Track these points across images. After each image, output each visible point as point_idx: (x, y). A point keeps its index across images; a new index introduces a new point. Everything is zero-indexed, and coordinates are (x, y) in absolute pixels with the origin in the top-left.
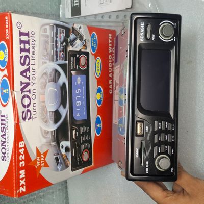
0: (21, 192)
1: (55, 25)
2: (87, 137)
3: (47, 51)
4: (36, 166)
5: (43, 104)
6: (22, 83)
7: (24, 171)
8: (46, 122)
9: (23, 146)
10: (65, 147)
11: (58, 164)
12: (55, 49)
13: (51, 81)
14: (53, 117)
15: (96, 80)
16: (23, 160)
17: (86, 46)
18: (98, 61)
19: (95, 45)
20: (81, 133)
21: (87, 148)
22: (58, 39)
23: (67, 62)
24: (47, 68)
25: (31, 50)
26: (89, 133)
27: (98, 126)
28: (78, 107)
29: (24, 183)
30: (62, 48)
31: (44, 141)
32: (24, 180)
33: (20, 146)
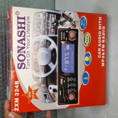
0: (15, 111)
1: (47, 12)
2: (74, 85)
3: (39, 28)
4: (28, 97)
5: (35, 60)
6: (18, 47)
7: (18, 98)
8: (38, 71)
9: (18, 84)
10: (53, 88)
11: (46, 98)
12: (46, 27)
13: (43, 47)
14: (43, 69)
15: (85, 48)
16: (17, 92)
17: (75, 26)
18: (87, 35)
19: (84, 24)
20: (68, 81)
21: (73, 92)
22: (50, 21)
23: (57, 35)
24: (39, 39)
25: (26, 28)
26: (76, 82)
27: (85, 78)
28: (67, 65)
29: (18, 106)
30: (52, 26)
31: (35, 83)
32: (18, 104)
33: (15, 84)
